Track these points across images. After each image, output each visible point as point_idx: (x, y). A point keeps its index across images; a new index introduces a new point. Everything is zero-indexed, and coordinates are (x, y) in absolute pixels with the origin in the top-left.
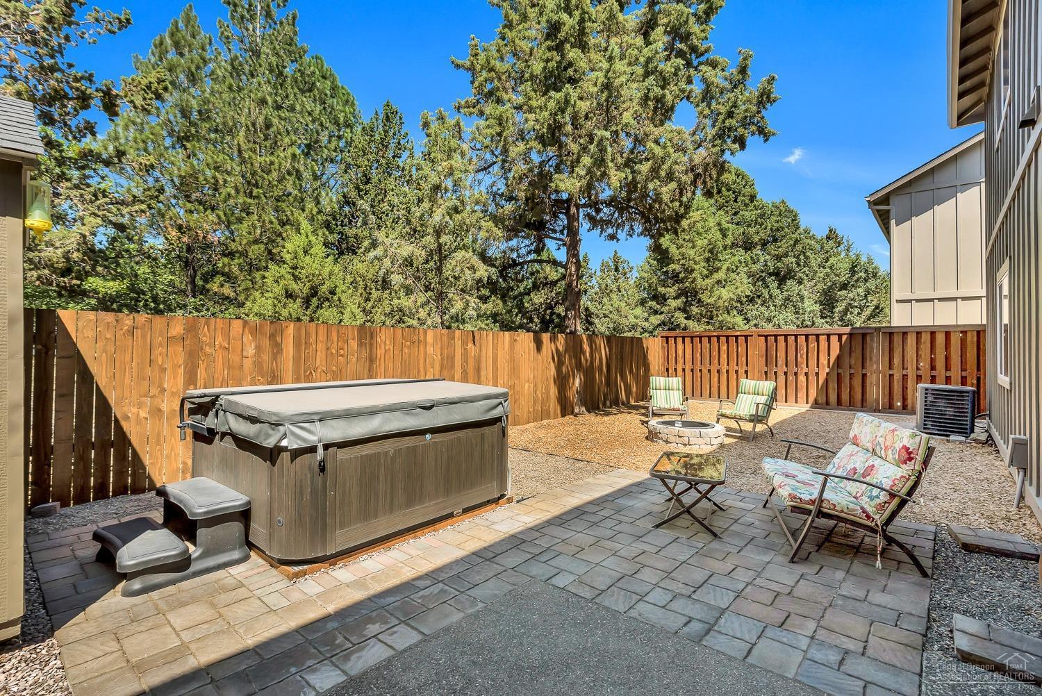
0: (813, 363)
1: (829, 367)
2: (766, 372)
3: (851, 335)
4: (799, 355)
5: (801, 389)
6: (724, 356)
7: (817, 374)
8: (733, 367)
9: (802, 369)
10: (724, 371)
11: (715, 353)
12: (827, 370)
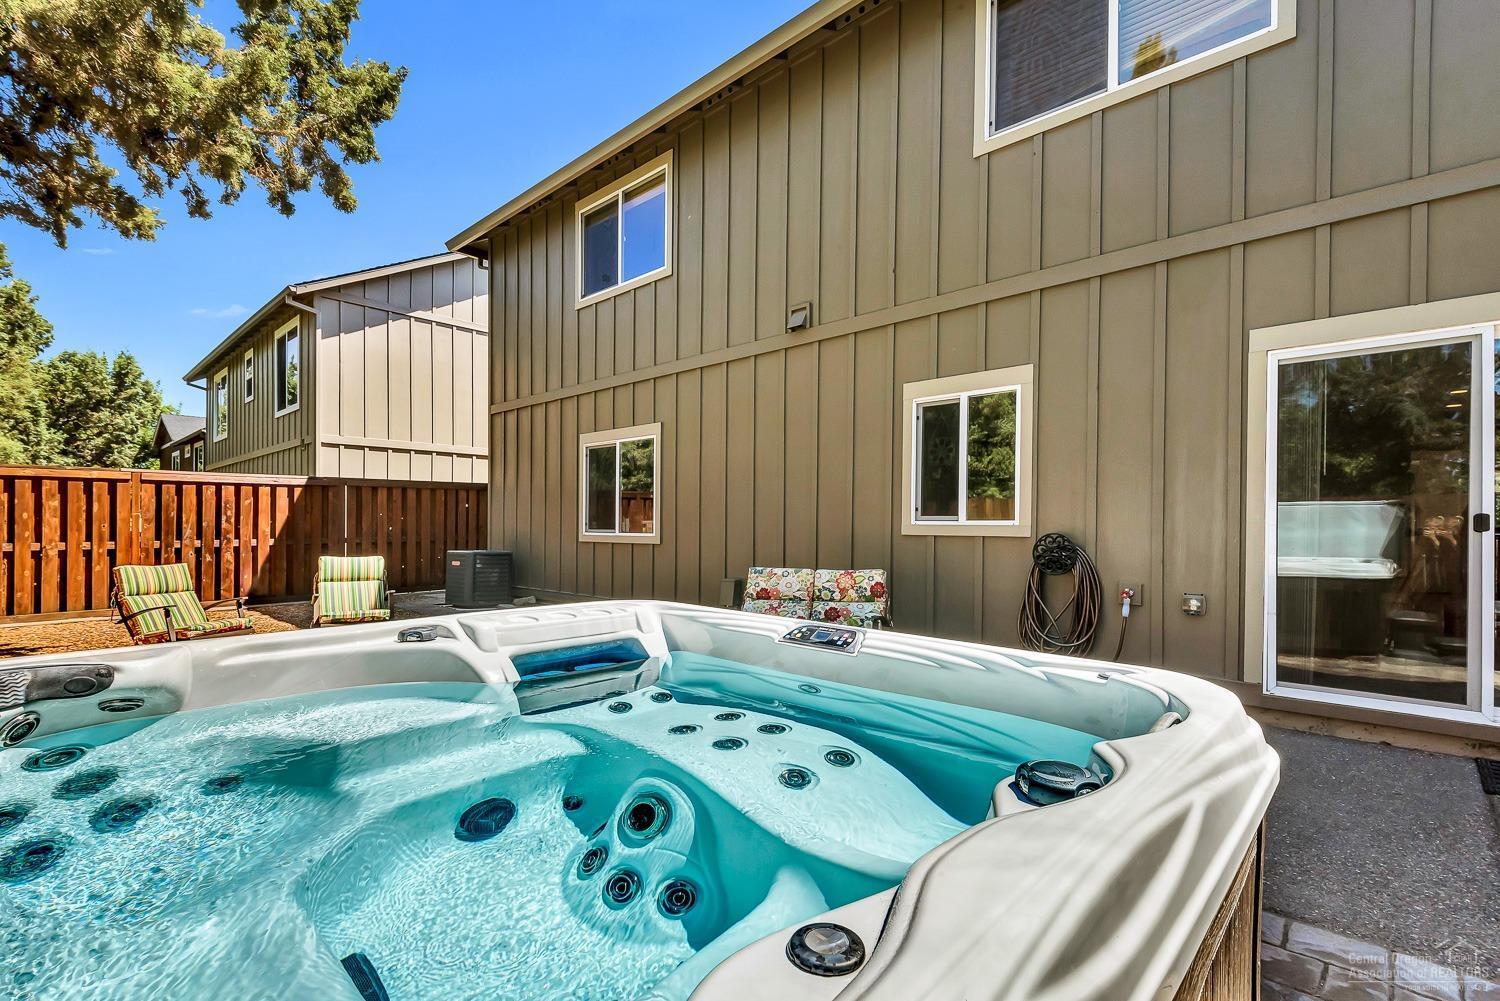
0: (246, 530)
1: (273, 535)
2: (158, 552)
3: (306, 487)
4: (224, 518)
5: (227, 576)
6: (52, 521)
7: (255, 549)
8: (77, 540)
9: (229, 541)
10: (53, 553)
11: (26, 515)
12: (271, 542)
